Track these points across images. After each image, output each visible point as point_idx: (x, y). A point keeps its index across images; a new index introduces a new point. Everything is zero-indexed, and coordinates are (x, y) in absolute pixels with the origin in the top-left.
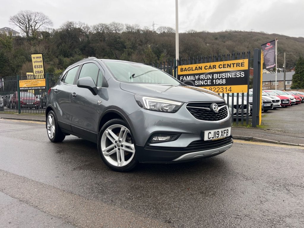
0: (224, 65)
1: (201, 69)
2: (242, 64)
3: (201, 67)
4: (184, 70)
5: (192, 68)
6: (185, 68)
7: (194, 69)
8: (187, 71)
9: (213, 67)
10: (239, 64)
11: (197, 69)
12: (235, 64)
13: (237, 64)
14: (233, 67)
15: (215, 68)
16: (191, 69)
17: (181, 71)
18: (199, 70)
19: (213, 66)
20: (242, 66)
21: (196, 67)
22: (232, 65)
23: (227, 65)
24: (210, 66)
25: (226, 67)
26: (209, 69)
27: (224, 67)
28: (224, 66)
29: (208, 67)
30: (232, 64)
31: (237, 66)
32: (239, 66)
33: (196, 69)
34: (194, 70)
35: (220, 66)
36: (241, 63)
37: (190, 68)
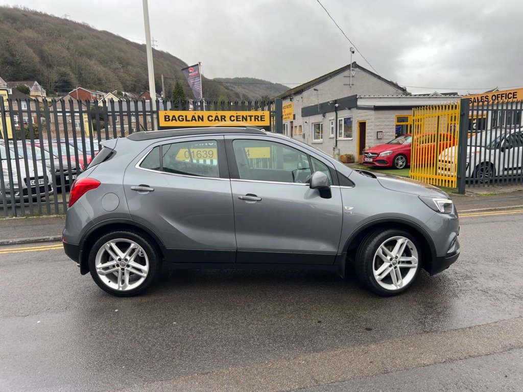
0: (237, 116)
1: (202, 120)
2: (261, 118)
3: (203, 116)
4: (171, 118)
5: (186, 116)
6: (174, 116)
7: (189, 118)
8: (176, 121)
9: (222, 118)
10: (258, 116)
11: (195, 120)
12: (253, 116)
13: (255, 116)
14: (251, 120)
15: (225, 121)
16: (184, 117)
17: (166, 121)
18: (199, 121)
19: (221, 116)
20: (261, 120)
21: (194, 116)
22: (249, 118)
23: (241, 117)
24: (217, 116)
25: (241, 119)
26: (215, 121)
27: (237, 121)
28: (237, 118)
29: (214, 118)
30: (249, 116)
31: (255, 120)
32: (258, 120)
33: (193, 119)
34: (189, 121)
35: (232, 118)
36: (261, 116)
37: (183, 116)
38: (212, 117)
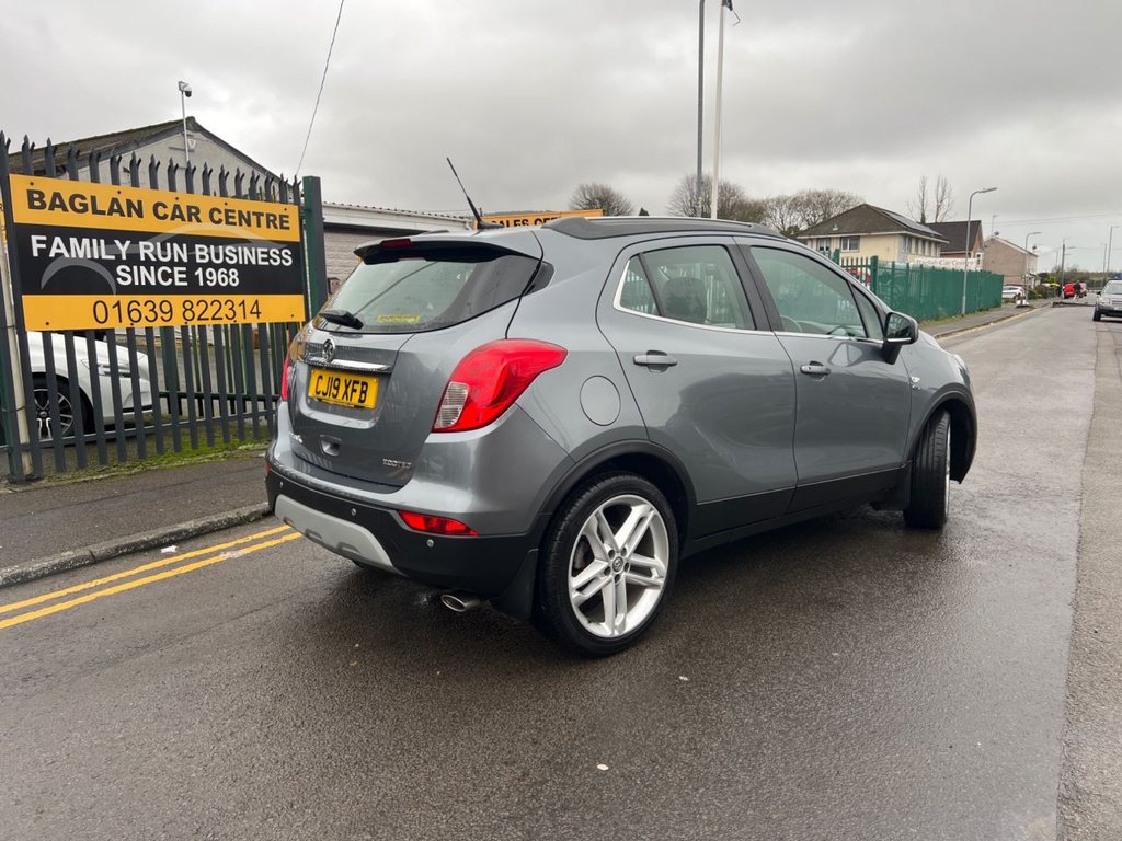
0: (227, 211)
1: (140, 214)
2: (282, 222)
3: (140, 203)
4: (48, 200)
5: (93, 199)
6: (57, 195)
7: (103, 205)
8: (65, 210)
9: (190, 214)
10: (274, 216)
11: (120, 211)
12: (262, 214)
13: (268, 215)
14: (259, 225)
15: (199, 220)
16: (88, 202)
17: (32, 206)
18: (130, 215)
19: (189, 208)
20: (282, 227)
21: (115, 201)
22: (254, 219)
23: (236, 215)
24: (177, 207)
25: (236, 220)
26: (172, 219)
27: (228, 223)
28: (227, 217)
29: (169, 212)
30: (254, 213)
31: (268, 226)
32: (276, 227)
33: (115, 207)
34: (103, 213)
35: (216, 216)
36: (281, 216)
37: (83, 198)
38: (165, 206)
